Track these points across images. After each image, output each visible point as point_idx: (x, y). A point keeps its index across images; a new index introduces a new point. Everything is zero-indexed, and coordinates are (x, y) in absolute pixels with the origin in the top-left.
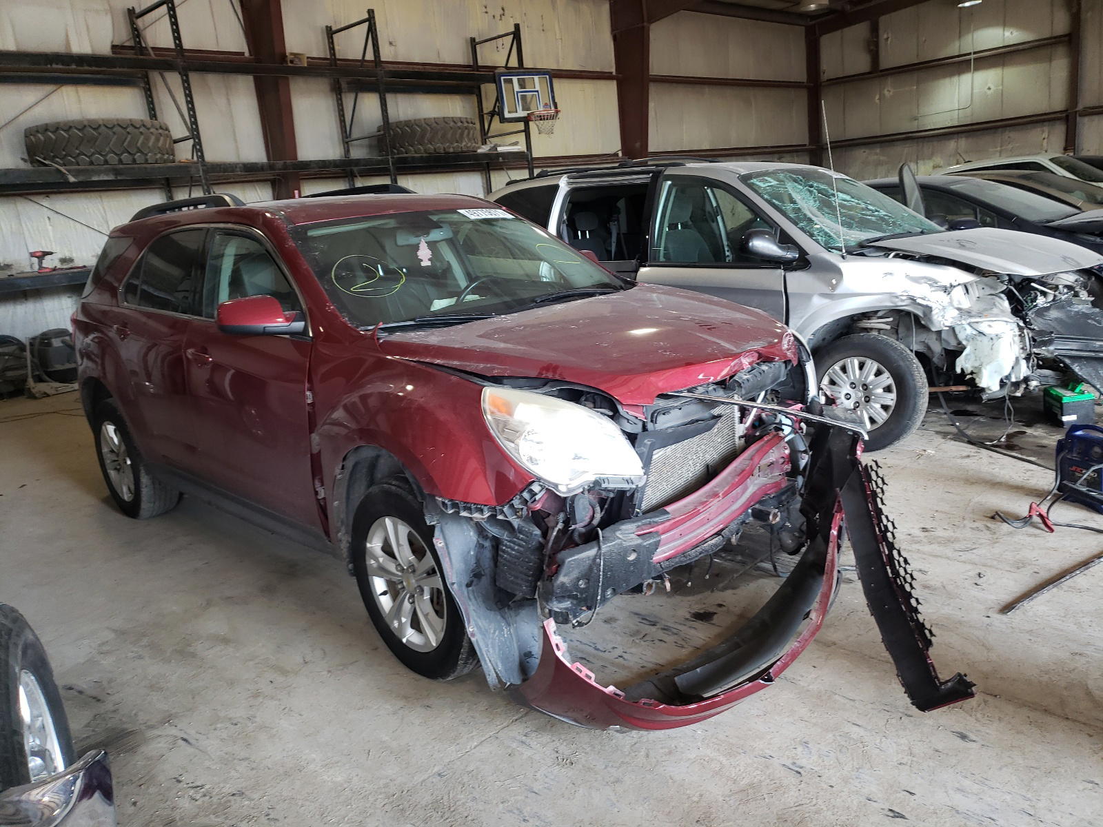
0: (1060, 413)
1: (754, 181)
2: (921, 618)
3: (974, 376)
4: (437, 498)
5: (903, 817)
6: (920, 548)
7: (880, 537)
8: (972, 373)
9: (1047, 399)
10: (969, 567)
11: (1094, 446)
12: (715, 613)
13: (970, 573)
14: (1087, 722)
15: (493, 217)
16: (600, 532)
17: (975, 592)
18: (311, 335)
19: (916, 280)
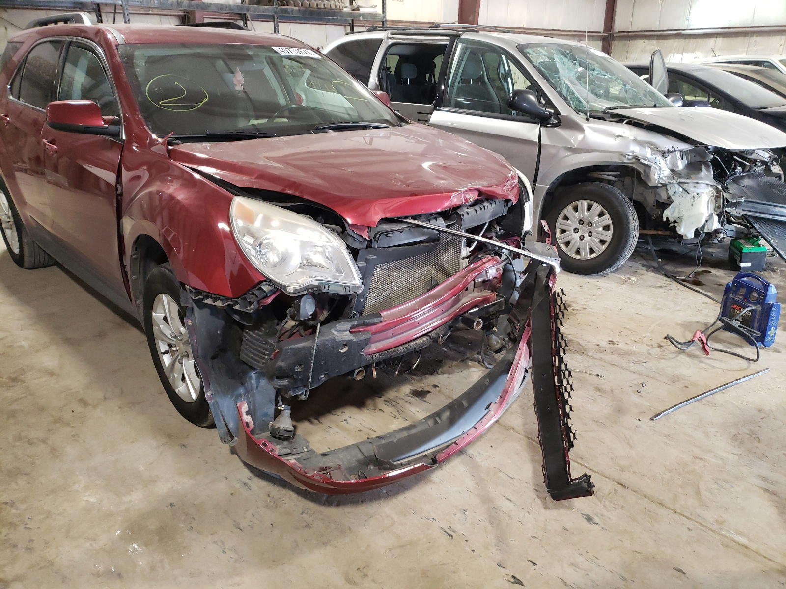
0: (739, 260)
1: (529, 50)
2: (570, 422)
3: (676, 225)
4: (186, 286)
5: (521, 583)
6: (603, 357)
7: (554, 351)
8: (675, 222)
9: (732, 247)
10: (635, 376)
11: (752, 292)
12: (430, 392)
13: (635, 382)
14: (690, 517)
15: (302, 55)
16: (319, 327)
17: (635, 398)
18: (124, 138)
19: (641, 144)
